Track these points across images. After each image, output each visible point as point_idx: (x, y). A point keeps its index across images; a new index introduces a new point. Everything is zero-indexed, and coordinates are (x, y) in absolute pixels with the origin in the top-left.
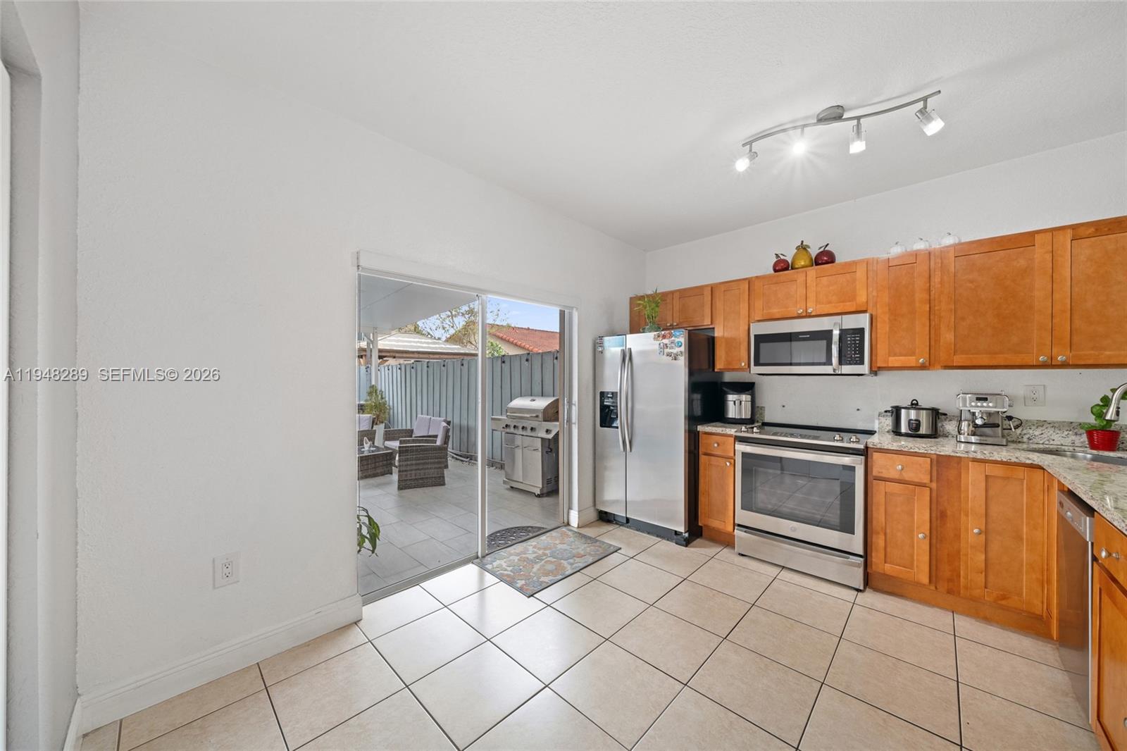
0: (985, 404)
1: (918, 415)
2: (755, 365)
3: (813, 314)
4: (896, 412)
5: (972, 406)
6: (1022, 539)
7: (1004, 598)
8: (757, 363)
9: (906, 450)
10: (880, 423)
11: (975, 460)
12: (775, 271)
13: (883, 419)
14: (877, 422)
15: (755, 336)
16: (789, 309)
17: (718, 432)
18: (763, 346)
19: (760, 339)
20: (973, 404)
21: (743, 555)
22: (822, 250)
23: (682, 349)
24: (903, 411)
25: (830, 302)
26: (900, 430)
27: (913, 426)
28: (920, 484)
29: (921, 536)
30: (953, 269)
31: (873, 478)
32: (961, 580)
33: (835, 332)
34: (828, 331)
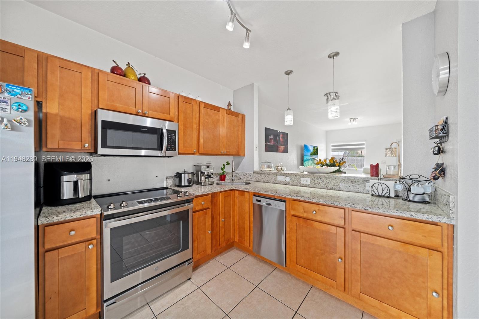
0: (209, 169)
1: (189, 176)
2: (102, 147)
4: (179, 176)
5: (206, 170)
6: (231, 217)
7: (228, 241)
8: (104, 146)
9: (204, 194)
11: (221, 192)
13: (168, 180)
14: (165, 182)
15: (103, 121)
16: (130, 107)
17: (75, 217)
19: (107, 125)
20: (206, 169)
22: (143, 75)
24: (183, 175)
25: (156, 111)
26: (182, 184)
27: (189, 181)
28: (208, 208)
29: (210, 232)
30: (203, 112)
31: (194, 212)
32: (218, 243)
33: (165, 131)
34: (162, 129)
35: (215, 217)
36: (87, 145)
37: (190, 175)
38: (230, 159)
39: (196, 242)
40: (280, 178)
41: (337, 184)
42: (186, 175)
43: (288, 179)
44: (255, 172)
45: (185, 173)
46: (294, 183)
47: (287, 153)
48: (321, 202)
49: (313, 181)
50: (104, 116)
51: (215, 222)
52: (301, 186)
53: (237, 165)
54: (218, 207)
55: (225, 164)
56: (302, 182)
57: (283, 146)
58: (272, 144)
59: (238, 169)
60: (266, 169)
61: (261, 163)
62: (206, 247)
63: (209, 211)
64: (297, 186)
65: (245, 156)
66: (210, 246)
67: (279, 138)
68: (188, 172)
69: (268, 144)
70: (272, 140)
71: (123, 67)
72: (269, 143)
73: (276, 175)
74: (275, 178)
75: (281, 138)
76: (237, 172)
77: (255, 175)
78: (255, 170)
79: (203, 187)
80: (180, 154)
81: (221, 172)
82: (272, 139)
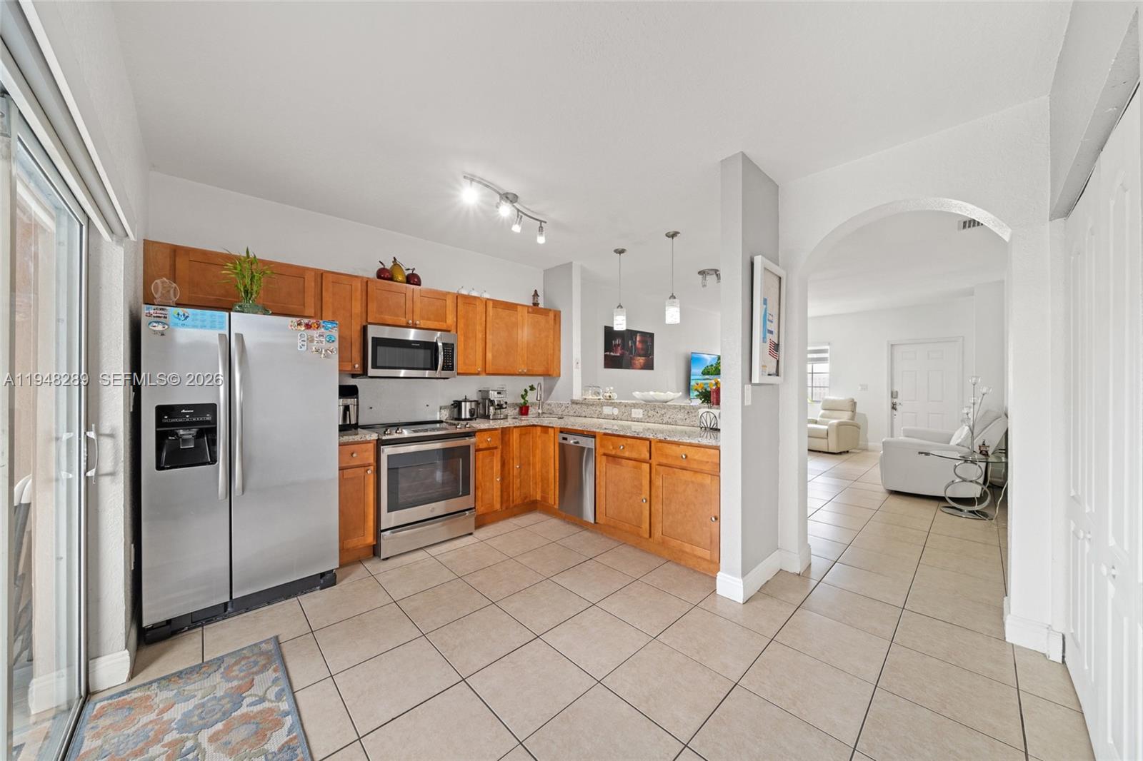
0: (501, 396)
1: (471, 405)
2: (373, 368)
3: (418, 326)
4: (457, 405)
5: (496, 398)
6: (530, 464)
7: (526, 498)
8: (375, 366)
9: (492, 429)
10: (440, 414)
11: (515, 427)
12: (379, 276)
13: (443, 411)
14: (438, 413)
15: (373, 338)
16: (399, 318)
17: (356, 440)
18: (380, 349)
19: (378, 342)
20: (497, 396)
21: (387, 559)
22: (410, 272)
23: (336, 345)
24: (463, 403)
25: (429, 319)
26: (462, 416)
27: (472, 412)
28: (496, 448)
29: (498, 480)
30: (491, 314)
31: (477, 450)
32: (511, 498)
33: (440, 344)
34: (436, 343)
35: (506, 461)
36: (357, 366)
37: (473, 403)
38: (535, 381)
39: (480, 490)
40: (607, 410)
41: (672, 417)
42: (468, 404)
43: (616, 411)
44: (574, 402)
45: (466, 401)
46: (623, 418)
47: (653, 369)
48: (628, 434)
49: (646, 413)
50: (373, 332)
51: (506, 468)
52: (632, 421)
53: (549, 391)
54: (511, 449)
55: (528, 389)
56: (633, 416)
57: (643, 358)
58: (618, 354)
59: (550, 397)
60: (590, 397)
61: (585, 388)
62: (493, 499)
63: (498, 453)
64: (627, 421)
65: (560, 376)
66: (499, 499)
67: (635, 343)
68: (471, 400)
69: (610, 355)
70: (619, 348)
71: (389, 265)
72: (612, 354)
73: (602, 405)
74: (600, 410)
75: (637, 343)
76: (549, 402)
77: (574, 406)
78: (574, 398)
79: (491, 421)
80: (458, 374)
81: (522, 401)
82: (619, 345)
